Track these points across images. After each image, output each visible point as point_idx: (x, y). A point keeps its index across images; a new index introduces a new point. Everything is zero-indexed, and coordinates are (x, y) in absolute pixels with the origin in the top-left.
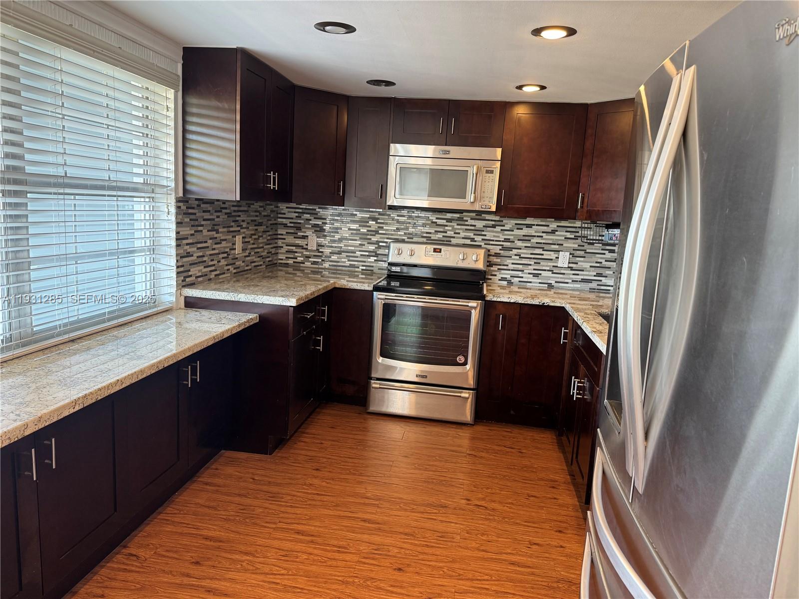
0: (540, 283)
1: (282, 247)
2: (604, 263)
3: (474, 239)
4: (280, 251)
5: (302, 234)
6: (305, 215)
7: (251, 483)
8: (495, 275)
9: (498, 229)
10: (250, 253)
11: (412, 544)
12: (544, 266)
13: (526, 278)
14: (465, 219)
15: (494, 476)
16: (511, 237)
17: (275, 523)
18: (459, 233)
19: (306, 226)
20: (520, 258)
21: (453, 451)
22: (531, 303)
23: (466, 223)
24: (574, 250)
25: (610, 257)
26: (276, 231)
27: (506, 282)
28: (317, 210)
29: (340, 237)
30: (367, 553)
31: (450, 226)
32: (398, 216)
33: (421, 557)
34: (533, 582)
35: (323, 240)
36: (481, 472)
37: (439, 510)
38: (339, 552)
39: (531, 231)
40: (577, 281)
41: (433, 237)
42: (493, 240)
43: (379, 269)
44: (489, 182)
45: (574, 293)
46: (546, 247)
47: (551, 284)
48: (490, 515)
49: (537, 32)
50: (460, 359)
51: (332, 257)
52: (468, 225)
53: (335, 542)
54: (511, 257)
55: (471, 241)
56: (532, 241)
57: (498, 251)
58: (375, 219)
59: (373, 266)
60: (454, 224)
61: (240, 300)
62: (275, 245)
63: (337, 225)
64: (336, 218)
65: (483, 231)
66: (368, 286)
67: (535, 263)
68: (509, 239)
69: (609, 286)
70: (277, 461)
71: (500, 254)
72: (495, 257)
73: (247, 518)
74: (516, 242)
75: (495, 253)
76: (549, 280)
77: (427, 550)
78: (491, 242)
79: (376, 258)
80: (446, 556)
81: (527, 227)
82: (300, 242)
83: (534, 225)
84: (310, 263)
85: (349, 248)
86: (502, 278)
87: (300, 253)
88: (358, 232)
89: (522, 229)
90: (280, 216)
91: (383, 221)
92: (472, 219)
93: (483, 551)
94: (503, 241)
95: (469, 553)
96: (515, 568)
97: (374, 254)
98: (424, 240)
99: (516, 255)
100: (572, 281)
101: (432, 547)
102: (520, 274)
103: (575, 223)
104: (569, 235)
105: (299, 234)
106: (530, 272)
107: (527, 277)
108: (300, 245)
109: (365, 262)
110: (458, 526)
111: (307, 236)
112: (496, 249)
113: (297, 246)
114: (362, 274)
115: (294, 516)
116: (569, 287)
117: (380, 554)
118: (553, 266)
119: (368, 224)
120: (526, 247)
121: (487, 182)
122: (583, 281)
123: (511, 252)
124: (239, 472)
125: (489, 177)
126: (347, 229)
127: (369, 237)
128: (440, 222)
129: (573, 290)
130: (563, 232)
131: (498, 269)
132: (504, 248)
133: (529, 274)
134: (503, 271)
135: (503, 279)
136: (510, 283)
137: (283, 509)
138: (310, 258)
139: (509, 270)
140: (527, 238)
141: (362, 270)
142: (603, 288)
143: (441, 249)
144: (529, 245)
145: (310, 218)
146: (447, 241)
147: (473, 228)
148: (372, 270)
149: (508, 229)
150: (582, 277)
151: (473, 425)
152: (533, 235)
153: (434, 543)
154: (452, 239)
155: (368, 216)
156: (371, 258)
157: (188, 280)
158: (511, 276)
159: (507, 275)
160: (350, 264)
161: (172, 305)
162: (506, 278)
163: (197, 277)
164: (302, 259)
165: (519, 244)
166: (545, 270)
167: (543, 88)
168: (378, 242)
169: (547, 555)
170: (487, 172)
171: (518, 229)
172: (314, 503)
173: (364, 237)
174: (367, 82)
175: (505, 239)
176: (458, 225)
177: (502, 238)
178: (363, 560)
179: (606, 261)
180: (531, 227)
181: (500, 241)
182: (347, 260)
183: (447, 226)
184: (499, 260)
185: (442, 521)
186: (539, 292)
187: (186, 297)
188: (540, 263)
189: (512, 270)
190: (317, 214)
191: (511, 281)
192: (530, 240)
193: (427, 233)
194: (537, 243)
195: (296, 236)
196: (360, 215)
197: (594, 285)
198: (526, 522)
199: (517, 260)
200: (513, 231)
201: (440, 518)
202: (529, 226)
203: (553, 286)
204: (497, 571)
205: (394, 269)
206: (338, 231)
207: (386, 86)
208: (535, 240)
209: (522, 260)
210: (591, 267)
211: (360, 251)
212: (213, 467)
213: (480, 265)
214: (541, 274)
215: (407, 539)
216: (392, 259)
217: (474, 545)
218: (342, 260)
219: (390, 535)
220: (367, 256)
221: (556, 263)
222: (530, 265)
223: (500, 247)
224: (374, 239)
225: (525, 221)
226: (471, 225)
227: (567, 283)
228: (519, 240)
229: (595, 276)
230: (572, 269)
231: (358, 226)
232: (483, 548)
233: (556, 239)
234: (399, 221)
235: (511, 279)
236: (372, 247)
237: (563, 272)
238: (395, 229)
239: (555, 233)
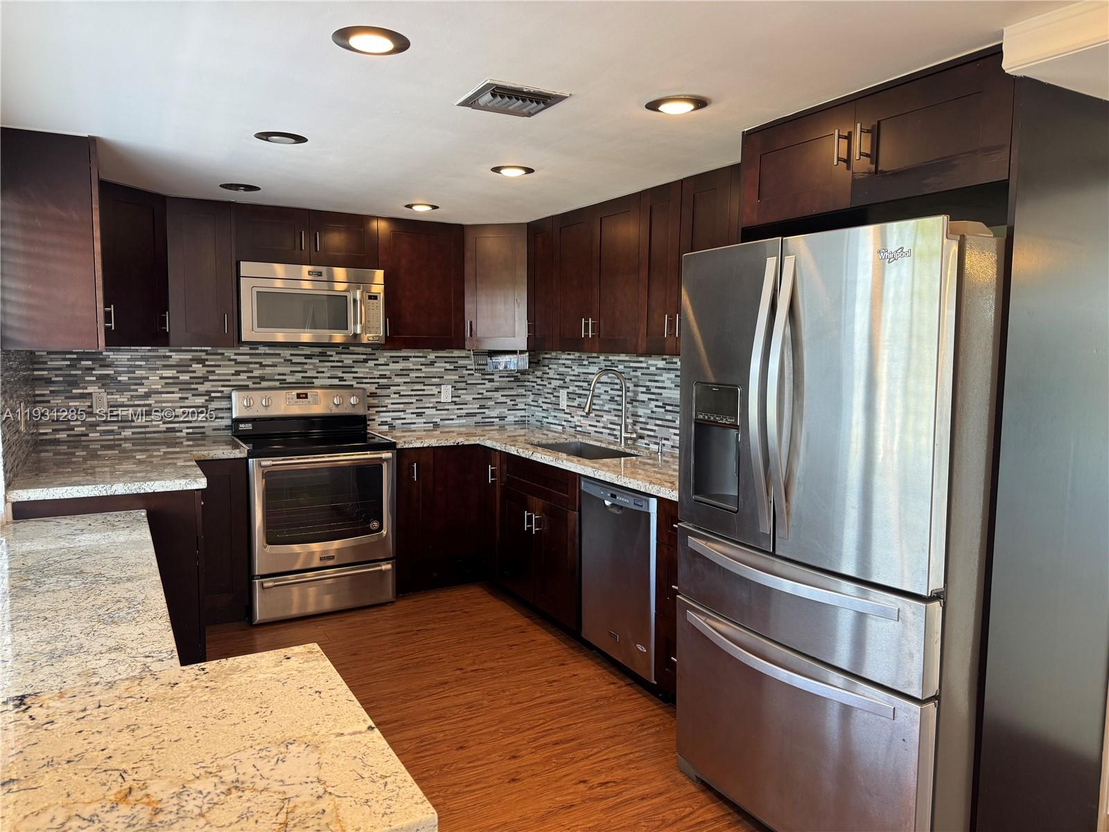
0: (425, 423)
2: (485, 393)
3: (343, 377)
5: (81, 391)
6: (83, 363)
8: (374, 420)
9: (371, 363)
11: (449, 724)
12: (427, 403)
13: (409, 419)
14: (328, 353)
15: (462, 641)
16: (387, 373)
18: (323, 372)
19: (87, 378)
20: (399, 396)
21: (399, 633)
22: (445, 445)
23: (331, 359)
24: (455, 382)
25: (489, 387)
26: (34, 391)
27: (388, 426)
28: (106, 354)
29: (147, 390)
31: (310, 364)
32: (236, 354)
33: (469, 730)
34: (580, 709)
35: (118, 396)
36: (445, 642)
37: (443, 688)
39: (409, 365)
40: (462, 416)
41: (290, 379)
43: (214, 430)
44: (373, 309)
45: (462, 429)
46: (427, 381)
47: (437, 422)
48: (494, 674)
49: (497, 170)
50: (375, 525)
52: (334, 361)
54: (390, 396)
55: (340, 381)
56: (411, 375)
57: (375, 391)
58: (201, 361)
59: (203, 427)
60: (315, 361)
63: (139, 373)
64: (137, 363)
65: (353, 367)
66: (240, 452)
67: (417, 400)
68: (385, 375)
69: (493, 417)
71: (376, 393)
72: (371, 398)
74: (393, 377)
75: (371, 393)
76: (434, 418)
77: (470, 723)
78: (365, 381)
80: (491, 720)
81: (403, 360)
82: (77, 404)
83: (411, 357)
84: (98, 434)
85: (164, 405)
86: (382, 422)
88: (176, 381)
89: (398, 362)
90: (36, 366)
91: (213, 363)
92: (337, 353)
93: (517, 703)
94: (378, 378)
95: (507, 710)
96: (556, 705)
98: (277, 384)
99: (395, 393)
100: (458, 417)
101: (471, 718)
102: (401, 415)
103: (452, 353)
104: (448, 366)
105: (74, 391)
106: (413, 411)
107: (410, 418)
110: (474, 693)
111: (90, 394)
112: (372, 388)
114: (188, 440)
116: (455, 424)
117: (429, 744)
118: (437, 402)
119: (190, 369)
120: (404, 383)
121: (371, 310)
122: (469, 415)
123: (388, 390)
125: (373, 304)
126: (158, 378)
127: (193, 386)
128: (295, 359)
129: (460, 426)
130: (441, 363)
131: (377, 412)
132: (381, 387)
133: (412, 413)
134: (382, 414)
135: (383, 423)
136: (392, 427)
138: (98, 425)
139: (389, 412)
140: (405, 372)
141: (187, 434)
142: (487, 420)
143: (306, 394)
144: (408, 380)
145: (93, 366)
146: (308, 383)
147: (340, 364)
148: (204, 433)
149: (383, 363)
150: (466, 411)
151: (394, 602)
152: (411, 368)
153: (468, 715)
154: (314, 380)
155: (190, 357)
158: (392, 419)
159: (387, 417)
160: (167, 428)
162: (387, 422)
164: (84, 429)
165: (398, 380)
166: (428, 408)
167: (435, 207)
168: (208, 393)
170: (370, 298)
171: (393, 362)
173: (185, 387)
174: (220, 186)
175: (380, 375)
176: (320, 361)
177: (377, 373)
179: (487, 391)
180: (408, 360)
181: (375, 378)
182: (161, 423)
183: (306, 363)
184: (376, 401)
185: (455, 696)
186: (424, 433)
187: (14, 504)
188: (422, 400)
189: (393, 411)
190: (105, 360)
191: (392, 424)
193: (279, 374)
194: (416, 377)
195: (68, 394)
196: (177, 357)
197: (478, 418)
198: (529, 667)
199: (397, 398)
200: (388, 365)
201: (452, 694)
202: (406, 358)
203: (439, 425)
205: (242, 426)
206: (143, 381)
208: (413, 375)
209: (402, 399)
210: (473, 399)
211: (182, 407)
213: (360, 411)
214: (424, 413)
215: (441, 722)
216: (237, 413)
217: (505, 702)
218: (154, 423)
221: (439, 398)
222: (412, 403)
223: (376, 385)
224: (202, 388)
225: (400, 352)
226: (337, 361)
227: (453, 419)
228: (396, 375)
229: (478, 408)
230: (455, 403)
231: (175, 372)
232: (514, 701)
233: (436, 372)
234: (238, 361)
235: (393, 422)
236: (200, 401)
237: (446, 407)
238: (233, 372)
239: (433, 365)
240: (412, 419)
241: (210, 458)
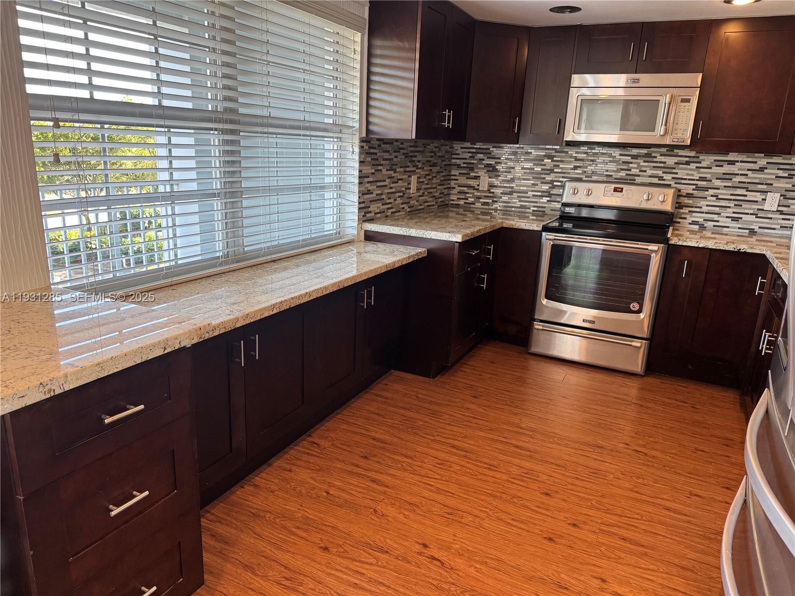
0: (739, 228)
1: (454, 188)
3: (663, 177)
4: (452, 192)
5: (475, 174)
6: (478, 155)
7: (415, 399)
9: (693, 166)
10: (423, 193)
11: (562, 474)
12: (746, 209)
13: (722, 222)
14: (653, 155)
15: (660, 426)
16: (708, 176)
17: (433, 436)
18: (645, 171)
19: (479, 166)
20: (717, 199)
21: (616, 398)
22: (724, 249)
23: (655, 160)
24: (786, 191)
26: (450, 171)
27: (698, 226)
28: (491, 149)
29: (512, 177)
30: (517, 475)
31: (635, 163)
32: (577, 153)
33: (570, 487)
34: (688, 529)
35: (495, 180)
36: (645, 420)
37: (595, 450)
38: (489, 469)
39: (734, 169)
40: (787, 227)
41: (615, 175)
42: (686, 179)
43: (552, 210)
44: (684, 112)
46: (751, 187)
47: (754, 229)
48: (649, 461)
50: (635, 306)
51: (503, 198)
52: (656, 162)
53: (487, 461)
54: (706, 198)
55: (659, 180)
56: (734, 179)
57: (691, 192)
58: (550, 157)
59: (545, 207)
60: (640, 161)
61: (411, 235)
62: (448, 186)
63: (510, 164)
64: (510, 157)
65: (674, 168)
66: (537, 226)
67: (735, 205)
68: (706, 178)
70: (439, 385)
71: (693, 194)
72: (686, 198)
73: (409, 428)
74: (714, 181)
75: (687, 194)
76: (752, 225)
77: (577, 482)
78: (683, 181)
79: (548, 199)
80: (596, 491)
81: (728, 164)
82: (472, 183)
83: (738, 161)
84: (480, 204)
85: (521, 188)
86: (693, 221)
87: (471, 193)
88: (532, 171)
89: (722, 166)
90: (454, 156)
91: (559, 159)
92: (661, 155)
93: (637, 492)
94: (697, 180)
95: (621, 492)
96: (670, 514)
97: (547, 194)
98: (604, 178)
99: (712, 196)
100: (781, 227)
101: (583, 480)
102: (715, 217)
103: (790, 159)
104: (781, 173)
105: (471, 174)
106: (728, 215)
107: (724, 221)
108: (472, 185)
109: (536, 202)
110: (613, 466)
111: (479, 177)
112: (689, 189)
113: (469, 187)
114: (533, 216)
115: (450, 432)
116: (775, 234)
117: (530, 478)
118: (758, 209)
119: (543, 163)
120: (725, 187)
121: (681, 112)
123: (706, 192)
124: (405, 389)
125: (685, 106)
126: (521, 168)
127: (543, 176)
128: (624, 158)
130: (774, 169)
131: (690, 211)
132: (698, 188)
133: (727, 217)
134: (694, 214)
135: (694, 223)
136: (702, 227)
137: (441, 425)
138: (481, 198)
139: (702, 213)
140: (727, 177)
141: (533, 211)
143: (622, 189)
144: (730, 184)
145: (484, 158)
146: (630, 180)
147: (662, 165)
148: (544, 212)
149: (705, 166)
151: (643, 376)
152: (735, 173)
153: (585, 477)
154: (636, 178)
155: (544, 154)
156: (544, 198)
157: (368, 215)
158: (704, 220)
159: (699, 218)
160: (521, 205)
161: (353, 238)
162: (698, 222)
163: (376, 213)
164: (473, 200)
165: (718, 183)
166: (747, 214)
168: (552, 182)
169: (708, 508)
170: (683, 101)
171: (717, 166)
172: (470, 424)
173: (538, 177)
174: (551, 10)
175: (700, 177)
176: (644, 162)
177: (697, 176)
178: (512, 480)
180: (734, 164)
181: (694, 180)
182: (518, 201)
184: (691, 202)
185: (596, 460)
186: (737, 238)
187: (366, 231)
188: (741, 206)
189: (706, 213)
190: (490, 153)
191: (703, 225)
192: (731, 179)
193: (608, 171)
194: (739, 182)
195: (468, 176)
196: (535, 153)
198: (688, 473)
199: (713, 201)
200: (711, 168)
201: (594, 457)
202: (732, 163)
203: (756, 232)
204: (650, 513)
206: (511, 170)
207: (570, 12)
208: (737, 179)
209: (719, 202)
211: (533, 191)
212: (384, 382)
213: (668, 207)
214: (741, 218)
215: (558, 469)
216: (566, 199)
217: (627, 485)
218: (513, 201)
219: (540, 463)
220: (540, 196)
221: (762, 205)
222: (729, 207)
223: (694, 187)
224: (548, 178)
225: (727, 157)
226: (660, 162)
227: (774, 229)
228: (717, 179)
230: (781, 213)
231: (532, 164)
232: (636, 489)
233: (764, 178)
234: (578, 158)
235: (704, 223)
236: (545, 187)
237: (769, 216)
238: (573, 167)
239: (763, 171)
240: (725, 222)
241: (516, 227)
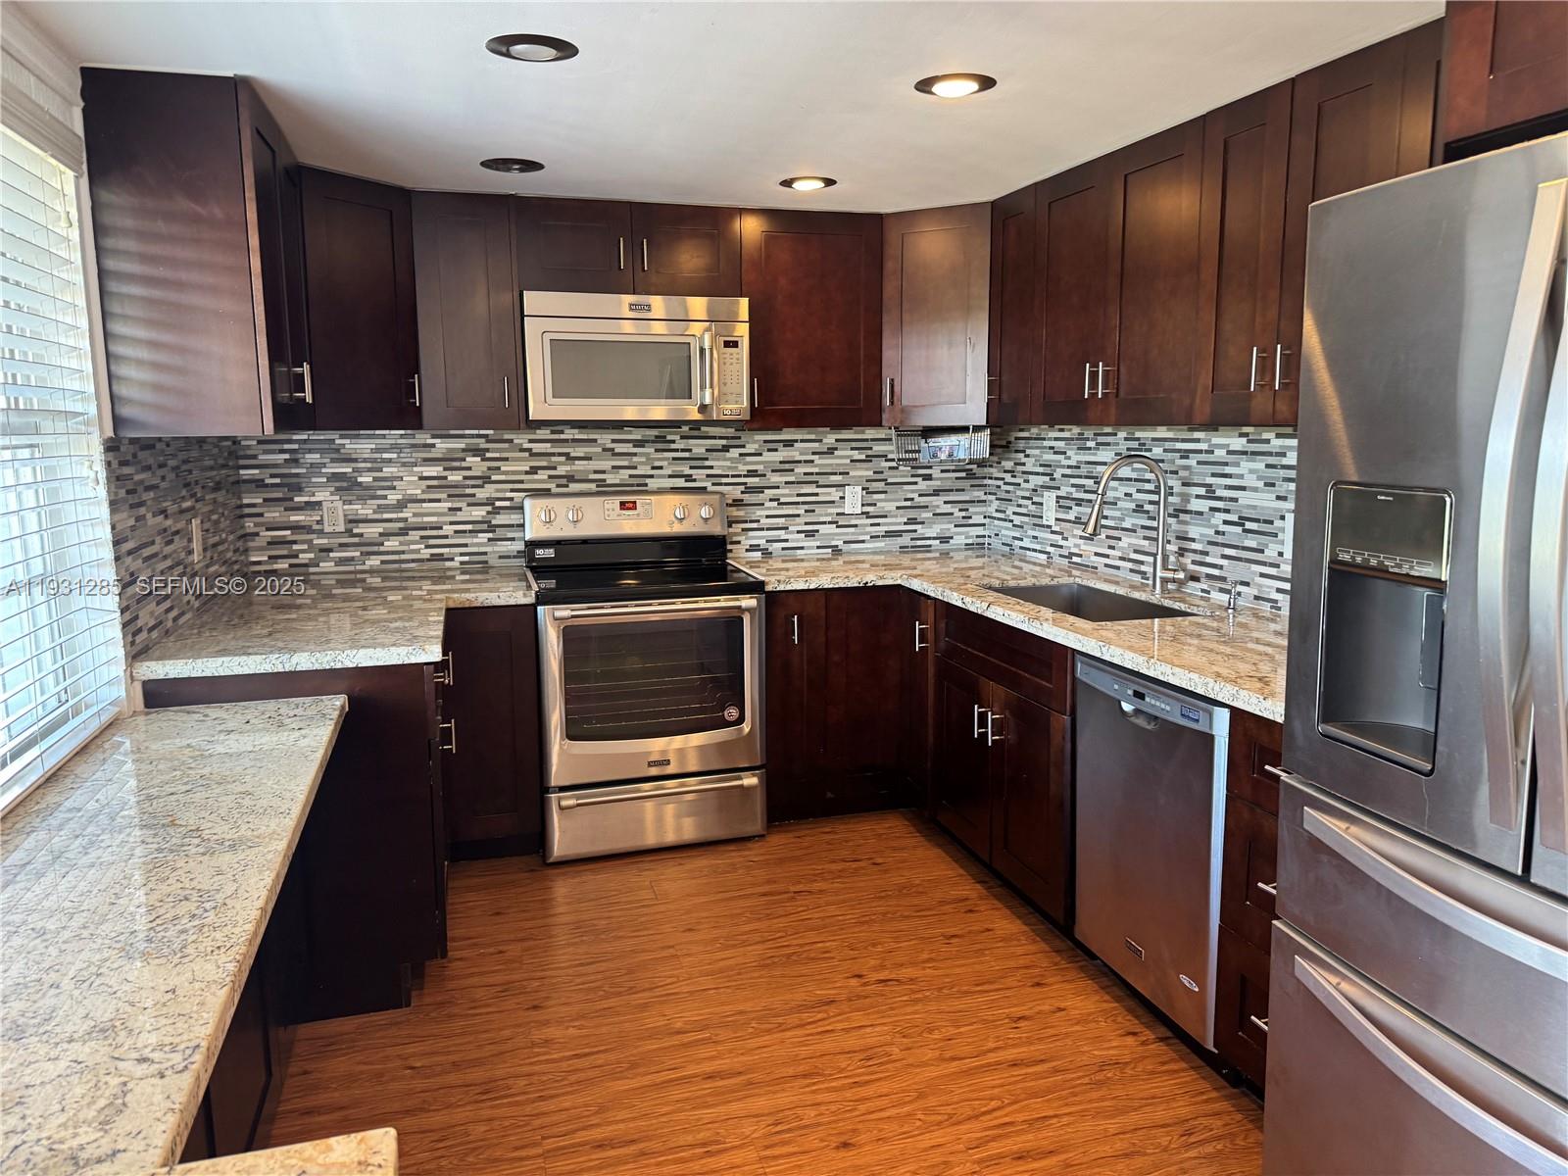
0: (818, 547)
1: (257, 534)
2: (918, 499)
3: (691, 476)
4: (251, 544)
5: (306, 499)
6: (309, 456)
7: (412, 1078)
8: (739, 542)
9: (734, 453)
10: (212, 558)
11: (829, 1090)
12: (822, 515)
13: (793, 541)
14: (669, 438)
15: (867, 918)
16: (760, 467)
17: (535, 1144)
18: (661, 468)
19: (315, 480)
20: (778, 504)
21: (766, 894)
22: (845, 586)
23: (673, 446)
24: (867, 481)
25: (925, 488)
26: (238, 497)
27: (760, 553)
28: (337, 442)
29: (400, 497)
30: (765, 1136)
31: (642, 455)
32: (531, 441)
33: (862, 1108)
34: (1068, 1085)
35: (360, 507)
36: (840, 918)
37: (826, 1011)
38: (709, 1154)
39: (794, 454)
40: (878, 536)
41: (611, 479)
42: (727, 476)
43: (500, 557)
44: (731, 364)
45: (877, 557)
46: (822, 480)
47: (837, 546)
48: (914, 992)
49: (925, 86)
50: (732, 713)
51: (386, 543)
52: (677, 450)
53: (690, 1139)
54: (763, 504)
55: (686, 481)
56: (796, 470)
57: (739, 496)
58: (479, 452)
59: (485, 553)
60: (649, 450)
62: (242, 532)
63: (388, 471)
64: (385, 456)
65: (707, 459)
66: (525, 595)
67: (806, 511)
68: (756, 471)
69: (929, 538)
70: (433, 1015)
71: (742, 500)
72: (734, 508)
73: (466, 1155)
74: (769, 474)
75: (734, 501)
76: (833, 539)
77: (863, 1092)
78: (724, 480)
79: (490, 535)
80: (904, 1091)
81: (784, 446)
82: (302, 518)
83: (796, 441)
84: (333, 564)
85: (426, 519)
86: (751, 546)
87: (303, 542)
88: (443, 482)
89: (776, 450)
90: (243, 462)
91: (497, 455)
92: (682, 438)
93: (953, 1059)
94: (745, 476)
95: (933, 1072)
96: (1024, 1071)
97: (485, 527)
98: (593, 487)
99: (771, 500)
100: (871, 537)
101: (867, 1082)
102: (782, 534)
103: (863, 432)
104: (856, 455)
105: (297, 499)
106: (800, 528)
107: (795, 540)
108: (303, 524)
109: (466, 545)
110: (877, 1029)
111: (319, 503)
112: (736, 492)
113: (296, 528)
115: (564, 1116)
116: (867, 548)
117: (789, 1130)
118: (838, 514)
119: (464, 464)
120: (786, 483)
121: (728, 364)
122: (889, 534)
123: (761, 495)
124: (365, 1063)
125: (731, 354)
126: (416, 478)
128: (620, 448)
129: (875, 553)
130: (847, 449)
131: (743, 530)
132: (749, 490)
133: (798, 532)
134: (751, 534)
135: (753, 548)
136: (767, 554)
137: (528, 1109)
138: (331, 550)
139: (762, 529)
140: (787, 466)
141: (462, 563)
142: (919, 543)
143: (635, 503)
144: (792, 479)
145: (323, 461)
146: (638, 485)
147: (686, 455)
148: (486, 562)
149: (753, 451)
150: (886, 528)
151: (762, 836)
152: (796, 459)
153: (863, 1074)
154: (648, 481)
155: (463, 446)
156: (480, 535)
157: (139, 639)
158: (767, 541)
159: (759, 538)
160: (432, 555)
161: (117, 709)
162: (759, 545)
163: (151, 630)
164: (312, 556)
165: (776, 479)
166: (824, 523)
167: (829, 182)
168: (490, 502)
169: (1051, 1031)
170: (727, 344)
171: (769, 450)
172: (582, 1076)
173: (455, 492)
174: (482, 163)
175: (748, 471)
176: (657, 450)
177: (743, 469)
178: (767, 1153)
179: (920, 495)
180: (792, 446)
181: (739, 476)
182: (423, 546)
183: (635, 454)
184: (741, 513)
185: (846, 1030)
186: (818, 564)
187: (145, 684)
188: (813, 511)
189: (768, 529)
190: (337, 451)
191: (767, 549)
192: (792, 470)
193: (596, 472)
194: (805, 474)
195: (288, 504)
196: (443, 445)
197: (906, 540)
198: (977, 985)
199: (775, 508)
200: (760, 454)
201: (840, 1026)
202: (789, 444)
203: (841, 550)
204: (1002, 1086)
205: (540, 553)
206: (395, 483)
207: (521, 170)
208: (800, 470)
209: (783, 508)
210: (898, 508)
211: (452, 523)
212: (293, 1069)
213: (716, 529)
214: (817, 531)
215: (814, 1084)
216: (532, 532)
217: (930, 1055)
218: (412, 547)
219: (777, 1088)
220: (470, 531)
221: (841, 507)
222: (798, 516)
223: (742, 488)
224: (482, 494)
225: (780, 434)
226: (683, 450)
227: (863, 542)
228: (773, 471)
229: (905, 524)
230: (867, 515)
231: (441, 469)
232: (948, 1054)
233: (837, 465)
234: (534, 451)
235: (768, 545)
236: (479, 513)
237: (853, 522)
238: (528, 469)
239: (833, 453)
240: (798, 541)
241: (479, 605)
